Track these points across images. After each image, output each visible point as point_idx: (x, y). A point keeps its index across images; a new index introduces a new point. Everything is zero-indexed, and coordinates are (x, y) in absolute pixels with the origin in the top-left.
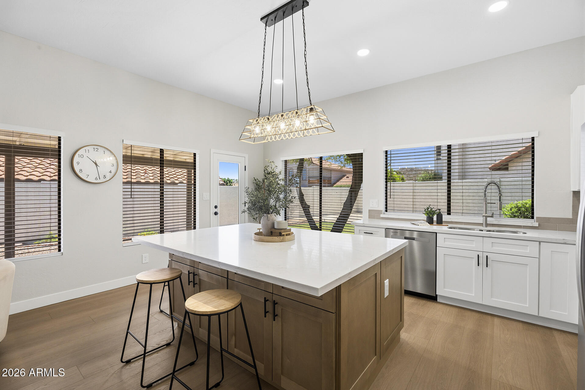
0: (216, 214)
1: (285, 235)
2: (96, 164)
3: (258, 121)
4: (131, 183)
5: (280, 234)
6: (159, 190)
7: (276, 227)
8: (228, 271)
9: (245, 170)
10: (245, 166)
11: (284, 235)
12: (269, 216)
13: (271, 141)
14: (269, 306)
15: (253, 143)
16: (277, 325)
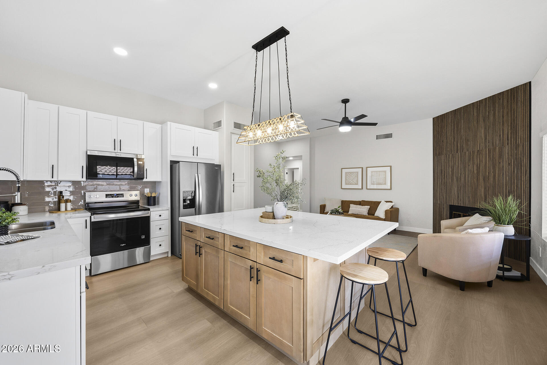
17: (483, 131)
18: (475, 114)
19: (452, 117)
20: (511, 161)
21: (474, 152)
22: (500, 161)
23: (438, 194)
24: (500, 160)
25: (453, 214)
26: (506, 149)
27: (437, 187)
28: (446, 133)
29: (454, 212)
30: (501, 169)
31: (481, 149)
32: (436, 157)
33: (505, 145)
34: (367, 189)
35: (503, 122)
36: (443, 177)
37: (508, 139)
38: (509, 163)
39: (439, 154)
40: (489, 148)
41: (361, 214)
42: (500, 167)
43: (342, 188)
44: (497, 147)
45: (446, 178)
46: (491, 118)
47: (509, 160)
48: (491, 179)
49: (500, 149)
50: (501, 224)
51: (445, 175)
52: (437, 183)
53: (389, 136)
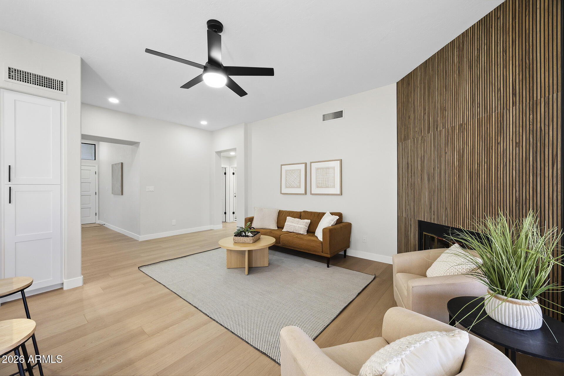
17: (468, 88)
18: (456, 60)
19: (421, 75)
20: (521, 138)
21: (453, 128)
22: (499, 140)
23: (404, 202)
24: (499, 138)
25: (424, 235)
26: (512, 115)
27: (402, 190)
28: (414, 103)
29: (425, 233)
30: (502, 156)
31: (465, 121)
32: (400, 144)
33: (508, 108)
34: (311, 194)
35: (505, 61)
36: (410, 175)
37: (514, 94)
38: (518, 141)
39: (405, 139)
40: (479, 117)
41: (297, 232)
42: (499, 152)
43: (281, 193)
44: (494, 114)
45: (414, 176)
46: (483, 58)
47: (518, 135)
48: (483, 176)
49: (499, 116)
50: (506, 295)
51: (412, 170)
52: (402, 185)
53: (339, 115)
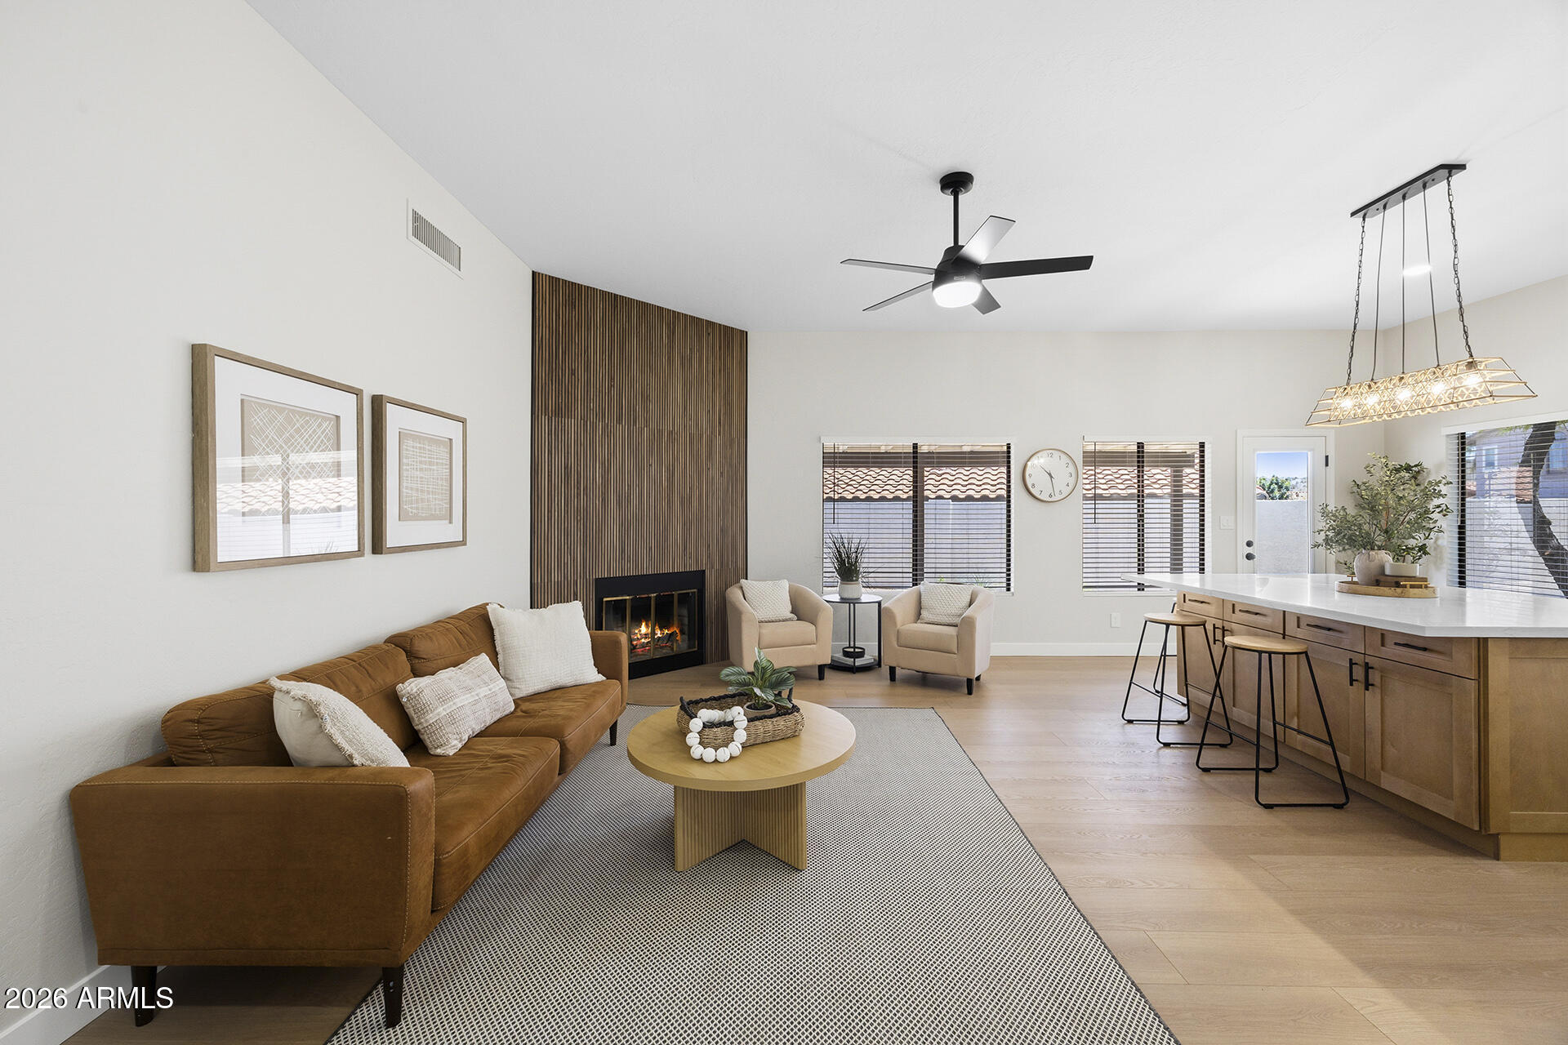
0: (1249, 557)
1: (1408, 586)
2: (1050, 474)
3: (1346, 391)
4: (1096, 497)
5: (1397, 585)
6: (1136, 511)
7: (1388, 572)
8: (1284, 612)
9: (1327, 465)
10: (1327, 457)
11: (1405, 586)
12: (1372, 553)
13: (1380, 420)
14: (1359, 673)
15: (1338, 426)
16: (1372, 699)
20: (724, 468)
25: (604, 603)
28: (586, 350)
29: (608, 599)
32: (544, 420)
34: (384, 550)
39: (559, 414)
51: (579, 483)
